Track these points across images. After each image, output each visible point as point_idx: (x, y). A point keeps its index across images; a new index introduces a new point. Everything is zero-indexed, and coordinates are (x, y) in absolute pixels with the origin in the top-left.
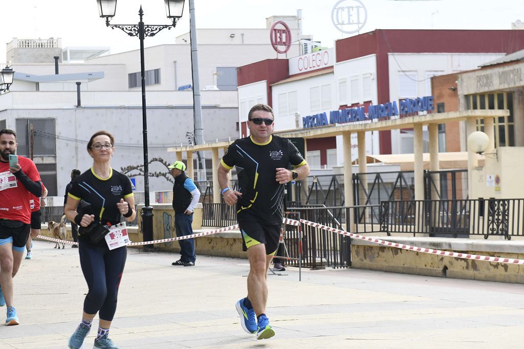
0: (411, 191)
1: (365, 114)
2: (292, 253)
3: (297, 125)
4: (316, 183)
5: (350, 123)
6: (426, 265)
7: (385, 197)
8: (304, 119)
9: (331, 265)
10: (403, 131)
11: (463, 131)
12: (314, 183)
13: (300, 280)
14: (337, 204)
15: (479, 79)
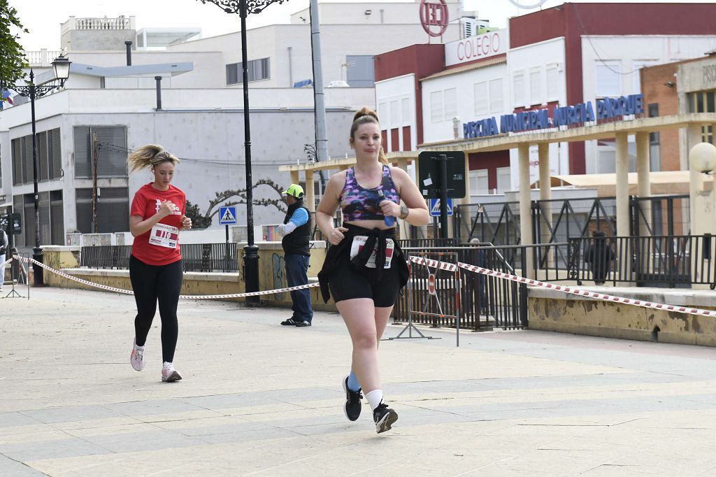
0: (613, 229)
1: (549, 118)
3: (456, 135)
4: (482, 213)
5: (528, 132)
6: (630, 326)
7: (575, 233)
8: (465, 127)
9: (501, 325)
10: (602, 142)
11: (684, 143)
12: (478, 213)
13: (458, 346)
14: (510, 243)
15: (706, 70)
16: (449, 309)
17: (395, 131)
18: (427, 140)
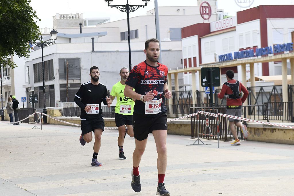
0: (280, 97)
1: (254, 53)
2: (213, 132)
3: (216, 60)
5: (245, 59)
6: (289, 139)
7: (265, 100)
8: (219, 57)
10: (276, 62)
13: (218, 147)
16: (214, 132)
17: (190, 59)
18: (203, 63)
